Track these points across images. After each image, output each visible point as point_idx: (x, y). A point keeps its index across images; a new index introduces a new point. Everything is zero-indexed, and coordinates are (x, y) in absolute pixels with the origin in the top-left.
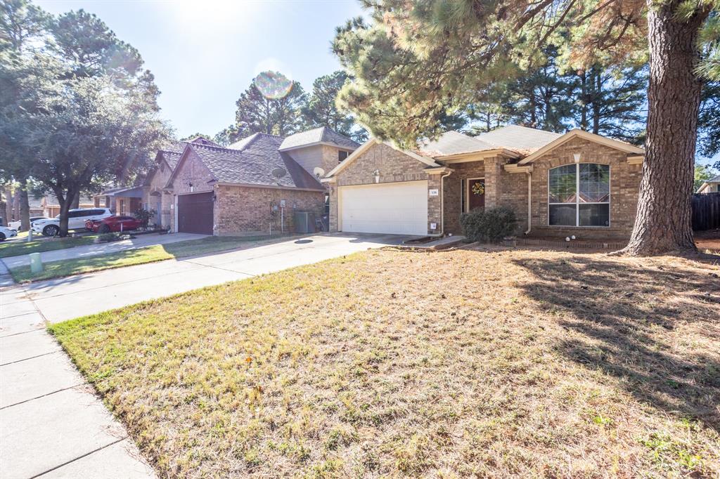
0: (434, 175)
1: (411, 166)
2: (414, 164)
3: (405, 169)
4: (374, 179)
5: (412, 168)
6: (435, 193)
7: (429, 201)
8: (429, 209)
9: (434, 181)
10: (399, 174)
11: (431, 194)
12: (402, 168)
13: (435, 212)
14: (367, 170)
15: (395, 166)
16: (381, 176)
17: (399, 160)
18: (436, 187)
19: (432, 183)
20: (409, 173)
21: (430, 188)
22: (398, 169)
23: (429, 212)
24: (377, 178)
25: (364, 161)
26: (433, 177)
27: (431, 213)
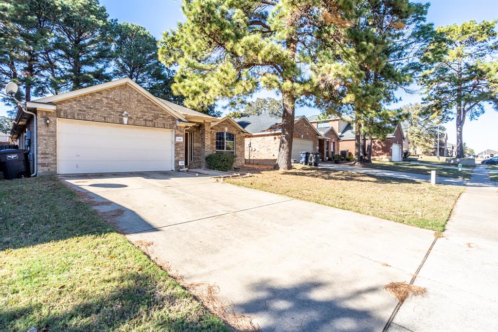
0: (180, 127)
1: (162, 116)
2: (165, 115)
3: (156, 117)
4: (122, 120)
5: (162, 117)
6: (181, 139)
7: (175, 145)
8: (175, 150)
9: (180, 131)
10: (150, 121)
11: (177, 140)
12: (153, 116)
13: (180, 153)
14: (111, 108)
15: (145, 112)
16: (130, 118)
17: (150, 108)
18: (181, 136)
19: (178, 132)
20: (159, 121)
21: (176, 136)
22: (149, 116)
23: (175, 153)
24: (125, 120)
25: (107, 98)
26: (179, 128)
27: (177, 154)
